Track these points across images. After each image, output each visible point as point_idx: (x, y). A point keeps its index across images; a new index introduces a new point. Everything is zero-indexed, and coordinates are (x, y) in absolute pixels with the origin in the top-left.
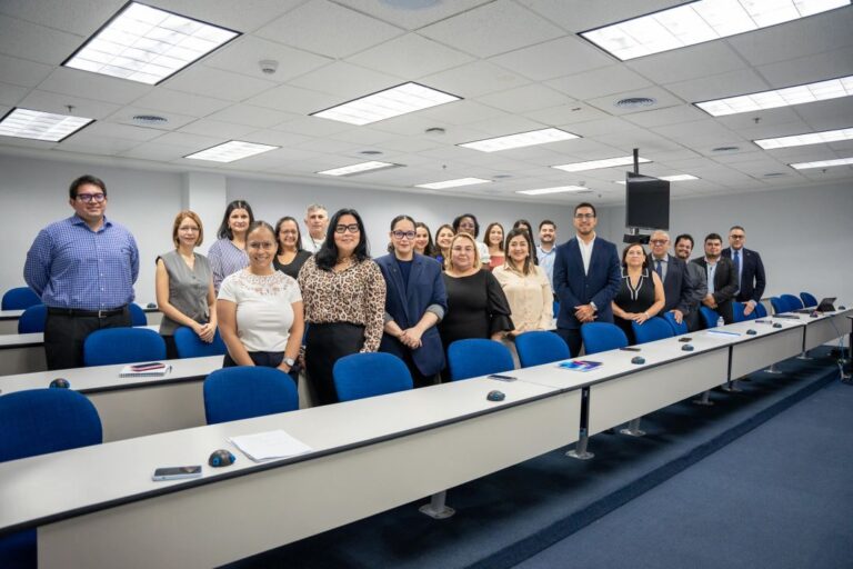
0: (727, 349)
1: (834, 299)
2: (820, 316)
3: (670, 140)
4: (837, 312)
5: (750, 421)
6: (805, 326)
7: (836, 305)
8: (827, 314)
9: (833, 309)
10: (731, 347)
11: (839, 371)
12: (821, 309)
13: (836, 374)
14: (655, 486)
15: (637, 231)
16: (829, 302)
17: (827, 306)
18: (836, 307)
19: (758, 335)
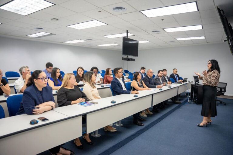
0: (151, 96)
1: (187, 79)
2: (183, 84)
3: (137, 27)
4: (188, 82)
5: (159, 118)
6: (178, 87)
7: (187, 80)
8: (185, 83)
9: (187, 82)
10: (152, 95)
11: (188, 99)
12: (183, 82)
13: (187, 101)
14: (120, 147)
15: (127, 56)
16: (186, 79)
17: (185, 81)
18: (187, 81)
19: (163, 90)
